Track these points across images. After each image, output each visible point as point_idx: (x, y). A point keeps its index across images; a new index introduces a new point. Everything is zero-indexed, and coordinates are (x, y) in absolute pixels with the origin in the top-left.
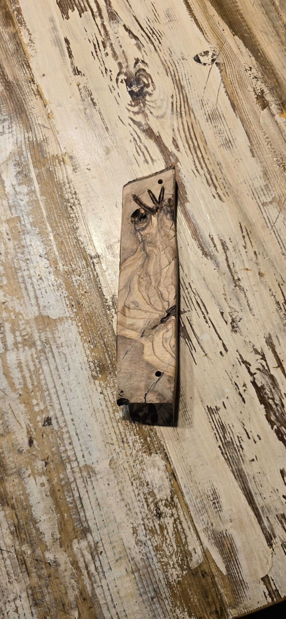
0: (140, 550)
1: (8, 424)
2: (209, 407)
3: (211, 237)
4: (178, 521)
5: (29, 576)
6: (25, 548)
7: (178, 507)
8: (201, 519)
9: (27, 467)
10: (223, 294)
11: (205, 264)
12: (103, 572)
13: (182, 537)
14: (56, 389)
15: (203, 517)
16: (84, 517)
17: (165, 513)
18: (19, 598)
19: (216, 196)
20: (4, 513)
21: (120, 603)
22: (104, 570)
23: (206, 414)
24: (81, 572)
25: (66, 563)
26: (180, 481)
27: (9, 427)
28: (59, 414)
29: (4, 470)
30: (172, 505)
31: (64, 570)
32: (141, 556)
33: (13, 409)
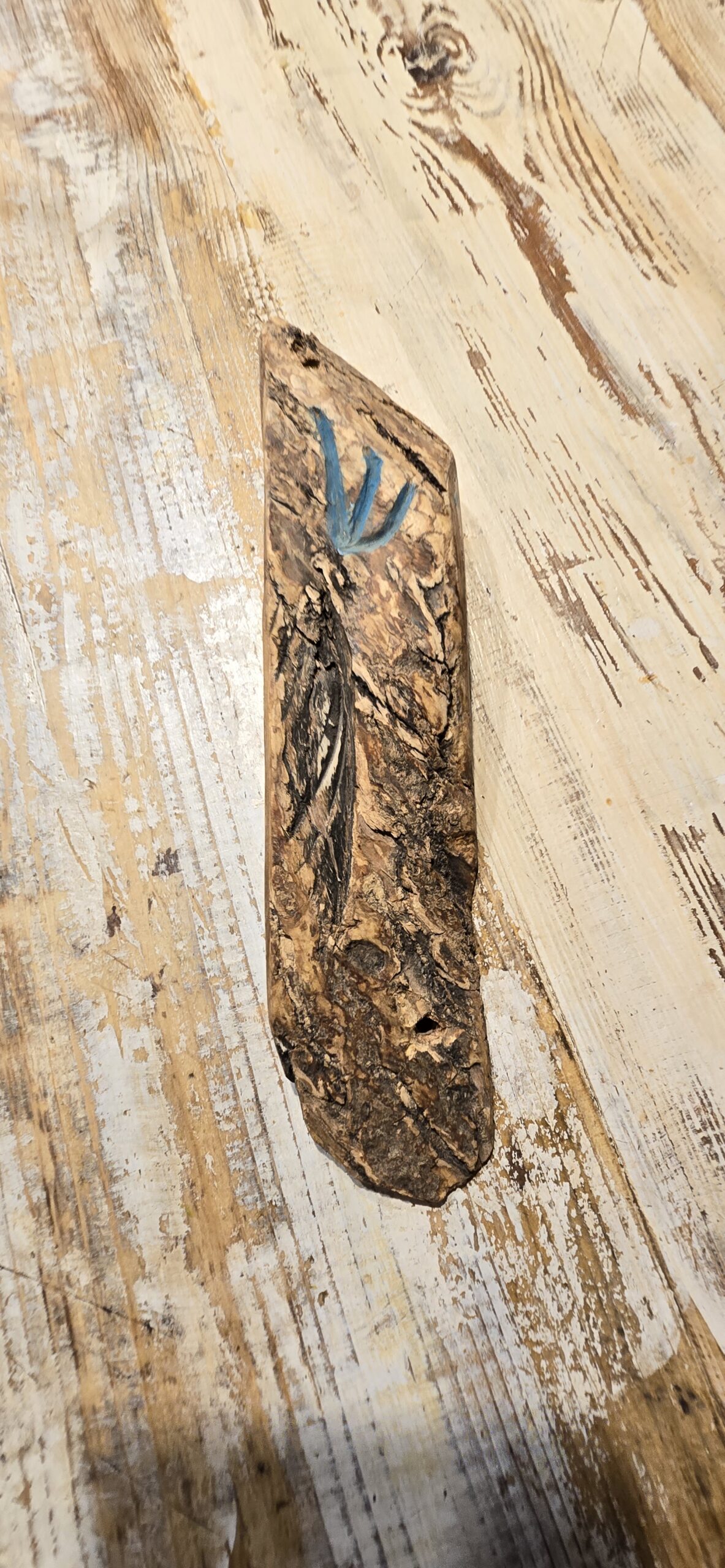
0: (455, 1294)
1: (48, 866)
2: (669, 829)
3: (646, 369)
4: (586, 1196)
5: (77, 1367)
6: (74, 1263)
7: (583, 1150)
8: (665, 1194)
9: (97, 997)
10: (691, 512)
11: (633, 438)
12: (330, 1369)
13: (601, 1255)
14: (197, 770)
15: (672, 1186)
16: (268, 1169)
17: (539, 1168)
18: (36, 1446)
19: (653, 274)
20: (15, 1143)
21: (388, 1492)
22: (334, 1361)
23: (660, 849)
24: (254, 1362)
25: (203, 1325)
26: (585, 1060)
27: (52, 877)
28: (201, 841)
29: (27, 1004)
30: (562, 1140)
31: (194, 1351)
32: (461, 1318)
33: (66, 825)
